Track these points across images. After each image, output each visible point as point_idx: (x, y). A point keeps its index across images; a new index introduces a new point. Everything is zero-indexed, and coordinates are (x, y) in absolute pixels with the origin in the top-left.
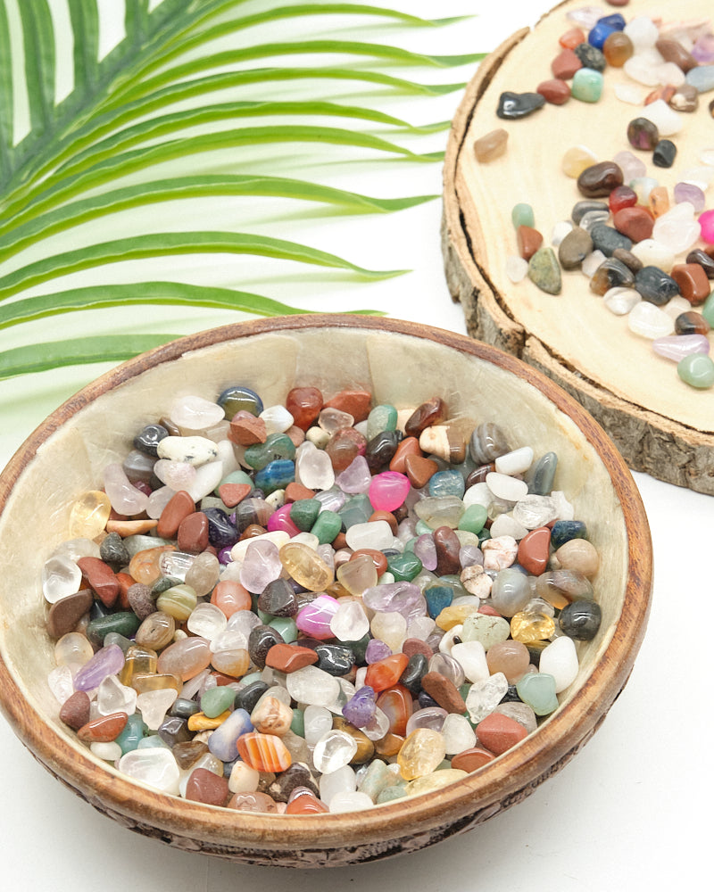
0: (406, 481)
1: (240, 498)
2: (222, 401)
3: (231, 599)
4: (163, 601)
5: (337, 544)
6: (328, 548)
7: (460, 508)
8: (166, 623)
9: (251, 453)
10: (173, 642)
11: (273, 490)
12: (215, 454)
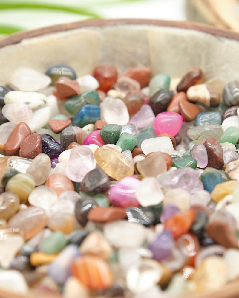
0: (180, 116)
1: (63, 126)
2: (49, 74)
3: (59, 185)
4: (11, 183)
5: (135, 151)
6: (129, 153)
7: (220, 129)
8: (13, 199)
9: (70, 102)
10: (17, 212)
11: (86, 124)
12: (45, 102)
